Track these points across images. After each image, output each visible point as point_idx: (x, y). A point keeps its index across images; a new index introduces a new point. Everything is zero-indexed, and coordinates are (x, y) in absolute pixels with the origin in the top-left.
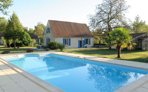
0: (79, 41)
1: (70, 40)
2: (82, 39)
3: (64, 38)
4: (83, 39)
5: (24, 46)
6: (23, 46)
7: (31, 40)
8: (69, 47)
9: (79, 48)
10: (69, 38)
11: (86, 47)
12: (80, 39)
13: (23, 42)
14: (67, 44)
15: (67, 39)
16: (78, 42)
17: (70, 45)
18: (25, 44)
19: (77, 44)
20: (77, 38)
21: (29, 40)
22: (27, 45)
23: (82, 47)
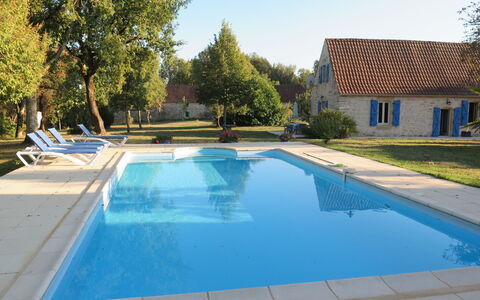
0: (436, 110)
1: (397, 105)
2: (448, 103)
3: (375, 99)
4: (456, 103)
5: (259, 125)
6: (254, 125)
7: (280, 106)
8: (393, 130)
9: (432, 136)
10: (396, 99)
11: (466, 134)
12: (440, 103)
13: (256, 112)
14: (386, 121)
15: (387, 105)
16: (431, 114)
17: (396, 123)
18: (260, 119)
19: (427, 122)
20: (429, 101)
21: (274, 107)
22: (266, 121)
23: (450, 132)
